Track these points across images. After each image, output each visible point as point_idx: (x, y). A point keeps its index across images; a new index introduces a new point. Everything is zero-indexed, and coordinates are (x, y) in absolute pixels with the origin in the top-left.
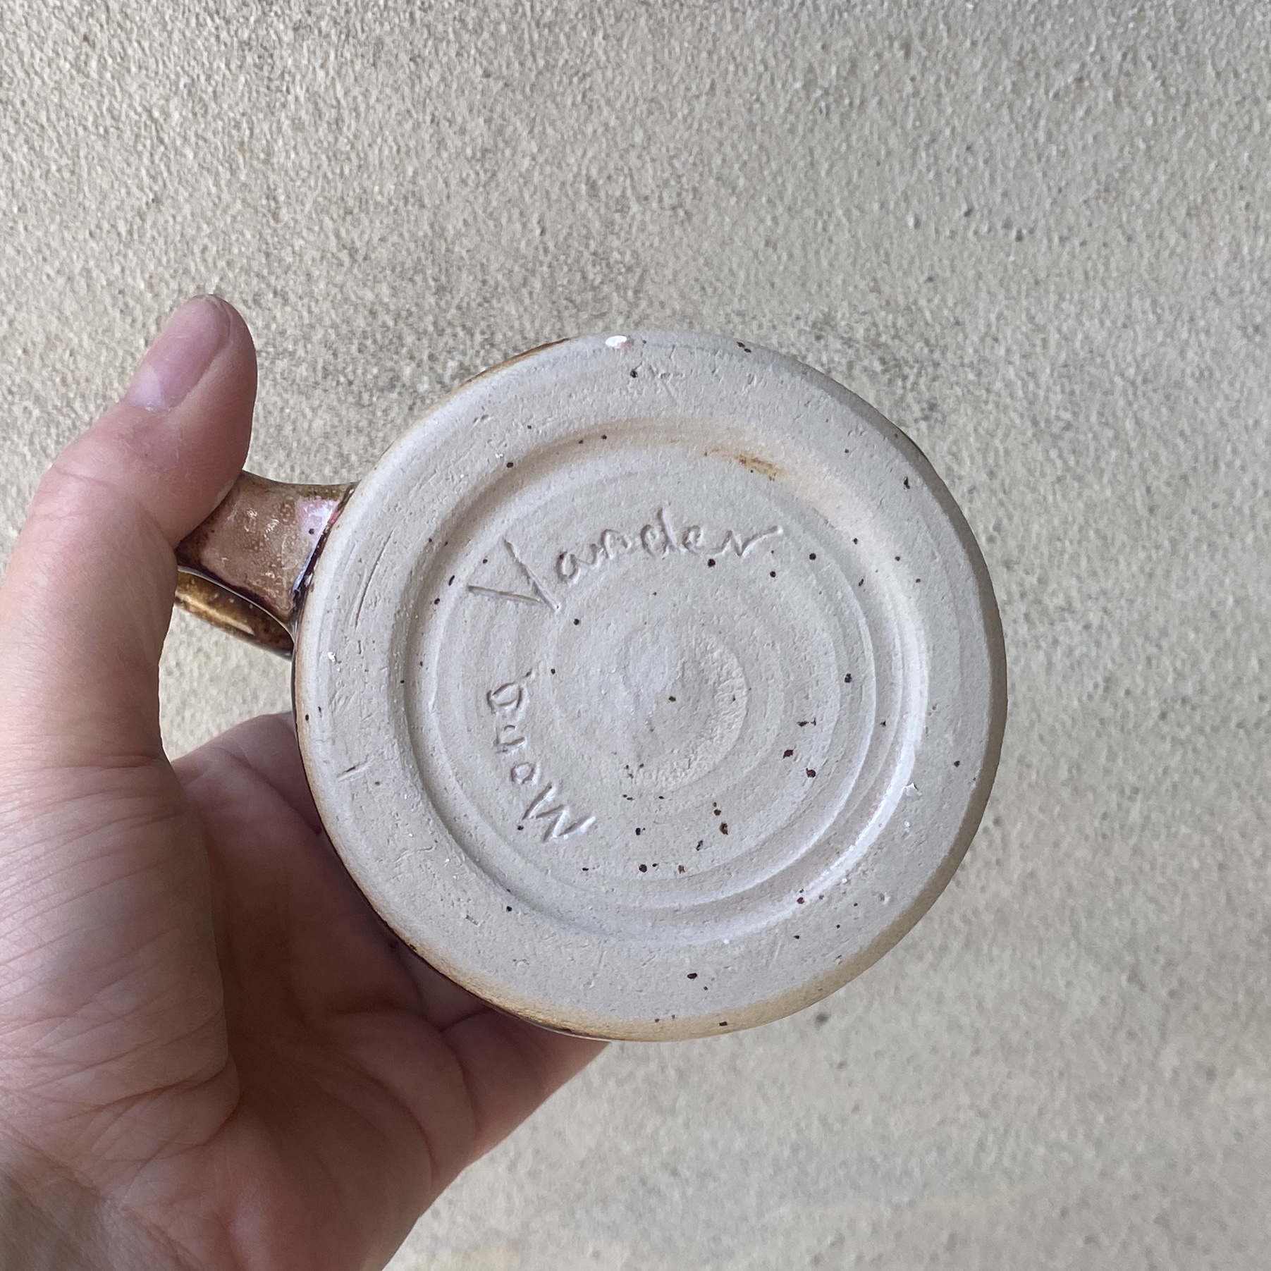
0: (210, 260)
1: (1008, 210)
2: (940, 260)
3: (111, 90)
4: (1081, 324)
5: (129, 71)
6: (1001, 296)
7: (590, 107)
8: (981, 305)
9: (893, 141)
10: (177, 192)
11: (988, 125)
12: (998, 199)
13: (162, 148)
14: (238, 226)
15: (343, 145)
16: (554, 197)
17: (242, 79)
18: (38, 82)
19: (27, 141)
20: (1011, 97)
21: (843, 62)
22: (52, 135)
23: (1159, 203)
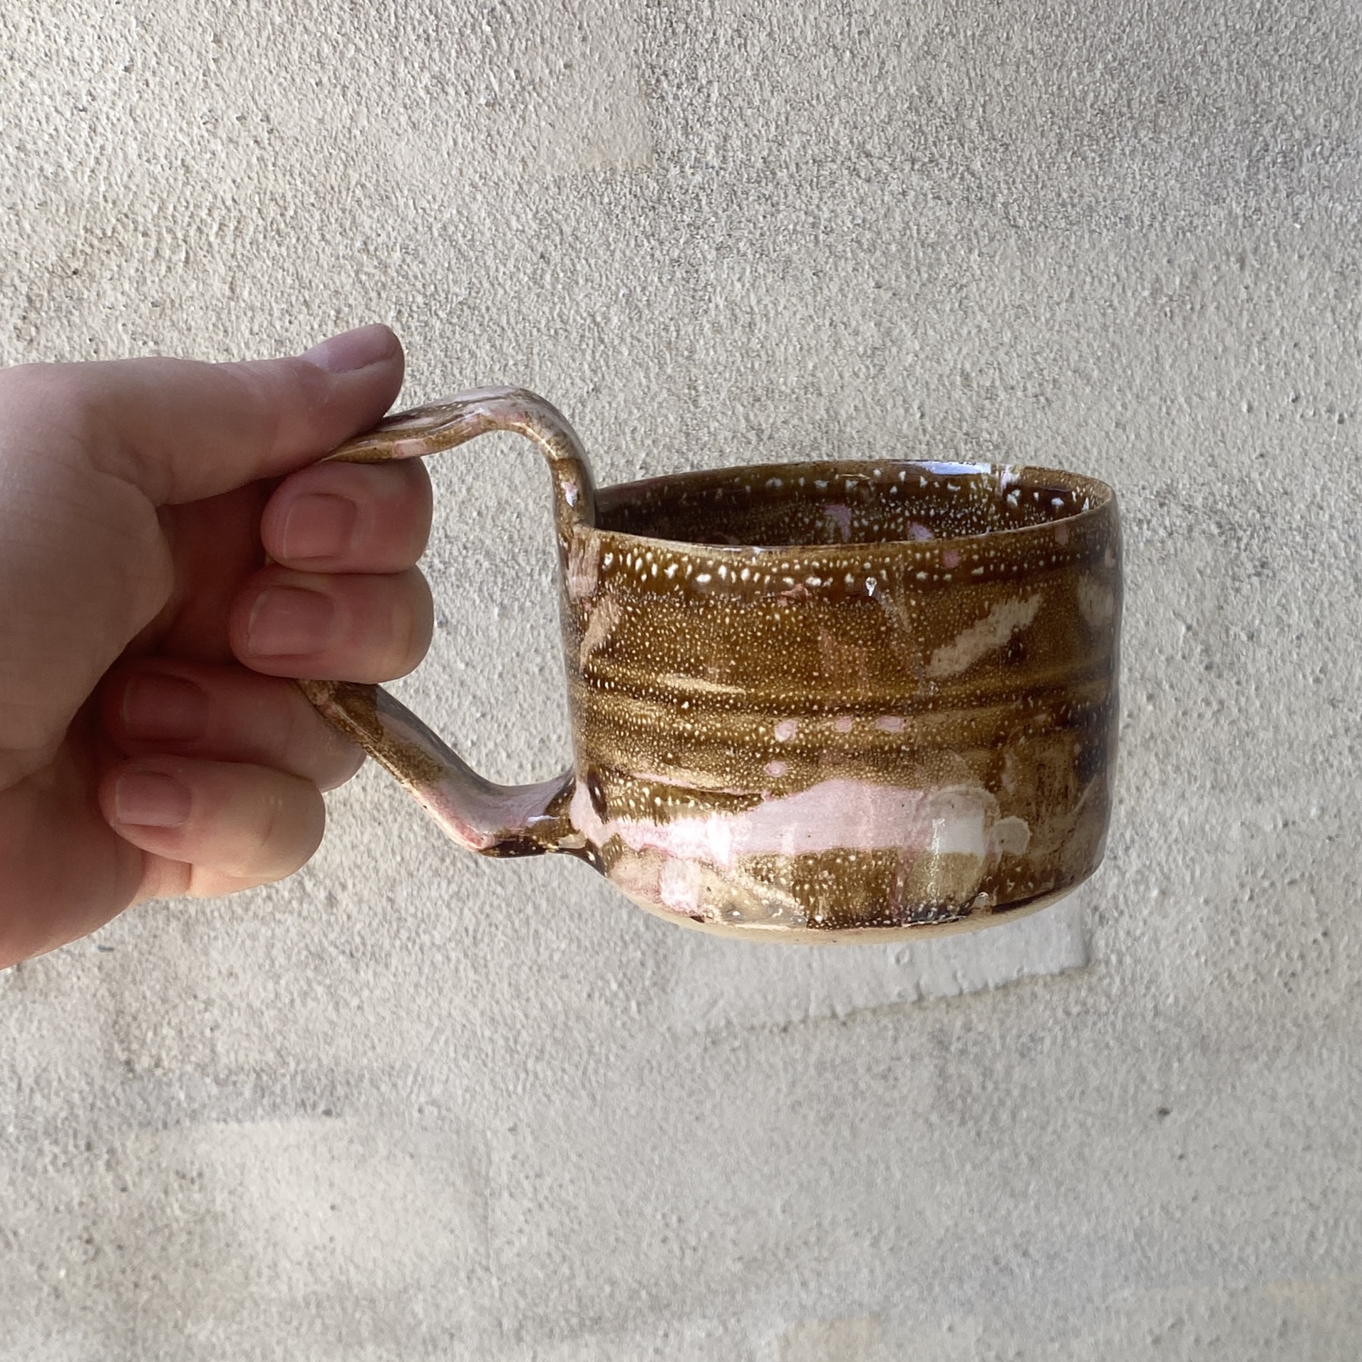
0: (639, 439)
1: (1331, 397)
2: (1271, 439)
3: (562, 299)
5: (577, 283)
6: (1325, 469)
8: (1307, 478)
9: (1229, 340)
10: (613, 383)
11: (1314, 325)
12: (1322, 388)
13: (602, 347)
14: (664, 411)
15: (755, 344)
16: (932, 387)
17: (672, 290)
18: (501, 292)
19: (489, 341)
20: (1333, 302)
21: (1185, 274)
22: (511, 335)
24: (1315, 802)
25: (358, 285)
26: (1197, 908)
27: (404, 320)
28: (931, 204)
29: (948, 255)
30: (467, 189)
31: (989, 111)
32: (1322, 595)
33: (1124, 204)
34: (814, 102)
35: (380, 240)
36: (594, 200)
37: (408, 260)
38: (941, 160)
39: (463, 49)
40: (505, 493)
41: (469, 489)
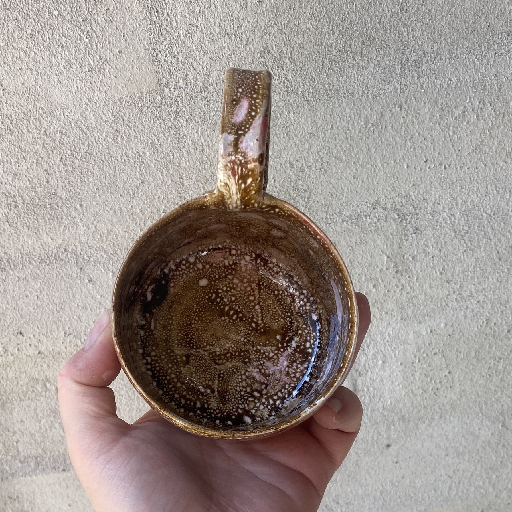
0: (161, 201)
1: (440, 159)
2: (417, 178)
3: (126, 147)
4: (469, 196)
5: (131, 140)
6: (440, 188)
7: (289, 138)
8: (433, 192)
9: (397, 139)
10: (149, 179)
11: (432, 130)
12: (437, 156)
13: (143, 165)
14: (170, 189)
15: (205, 158)
16: (278, 169)
17: (169, 139)
18: (101, 146)
19: (98, 166)
20: (439, 120)
21: (378, 114)
22: (107, 164)
23: (496, 152)
24: (442, 321)
25: (44, 149)
26: (398, 367)
27: (64, 161)
30: (84, 106)
31: (293, 54)
32: (441, 239)
33: (351, 88)
34: (221, 57)
35: (51, 130)
36: (135, 105)
37: (63, 137)
38: (275, 76)
39: (77, 49)
40: (110, 227)
41: (95, 227)
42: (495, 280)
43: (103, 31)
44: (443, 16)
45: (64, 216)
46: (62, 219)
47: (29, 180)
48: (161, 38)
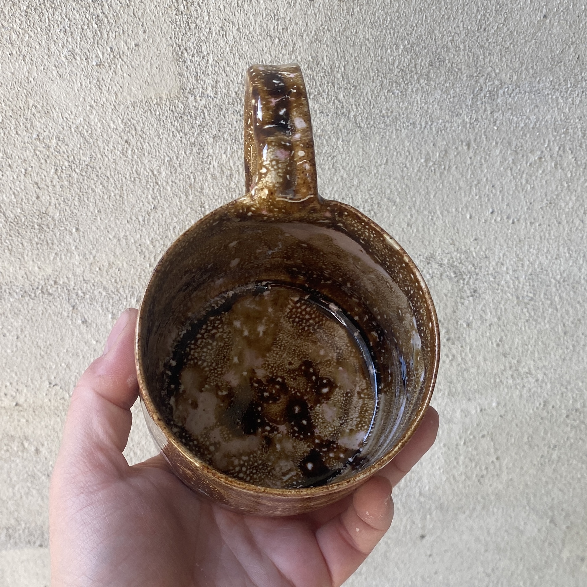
0: (177, 232)
1: (509, 211)
2: (480, 231)
3: (137, 163)
4: (538, 257)
5: (144, 155)
6: (505, 246)
7: (336, 170)
8: (497, 250)
9: (462, 183)
10: (163, 205)
11: (502, 177)
12: (505, 207)
13: (158, 187)
14: (189, 218)
15: (233, 185)
17: (191, 158)
18: (107, 159)
19: (101, 184)
20: (511, 165)
21: (441, 151)
22: (112, 181)
23: (572, 208)
24: (495, 400)
25: (35, 157)
27: (59, 174)
28: (319, 115)
29: (327, 141)
30: (88, 108)
31: (347, 69)
32: (501, 305)
33: (413, 116)
35: (45, 134)
36: (151, 113)
37: (60, 144)
38: (323, 94)
39: (83, 36)
40: (112, 259)
41: (94, 257)
42: (558, 357)
43: (117, 16)
44: (526, 41)
45: (56, 241)
46: (53, 244)
47: (14, 194)
48: (189, 33)
